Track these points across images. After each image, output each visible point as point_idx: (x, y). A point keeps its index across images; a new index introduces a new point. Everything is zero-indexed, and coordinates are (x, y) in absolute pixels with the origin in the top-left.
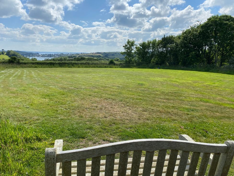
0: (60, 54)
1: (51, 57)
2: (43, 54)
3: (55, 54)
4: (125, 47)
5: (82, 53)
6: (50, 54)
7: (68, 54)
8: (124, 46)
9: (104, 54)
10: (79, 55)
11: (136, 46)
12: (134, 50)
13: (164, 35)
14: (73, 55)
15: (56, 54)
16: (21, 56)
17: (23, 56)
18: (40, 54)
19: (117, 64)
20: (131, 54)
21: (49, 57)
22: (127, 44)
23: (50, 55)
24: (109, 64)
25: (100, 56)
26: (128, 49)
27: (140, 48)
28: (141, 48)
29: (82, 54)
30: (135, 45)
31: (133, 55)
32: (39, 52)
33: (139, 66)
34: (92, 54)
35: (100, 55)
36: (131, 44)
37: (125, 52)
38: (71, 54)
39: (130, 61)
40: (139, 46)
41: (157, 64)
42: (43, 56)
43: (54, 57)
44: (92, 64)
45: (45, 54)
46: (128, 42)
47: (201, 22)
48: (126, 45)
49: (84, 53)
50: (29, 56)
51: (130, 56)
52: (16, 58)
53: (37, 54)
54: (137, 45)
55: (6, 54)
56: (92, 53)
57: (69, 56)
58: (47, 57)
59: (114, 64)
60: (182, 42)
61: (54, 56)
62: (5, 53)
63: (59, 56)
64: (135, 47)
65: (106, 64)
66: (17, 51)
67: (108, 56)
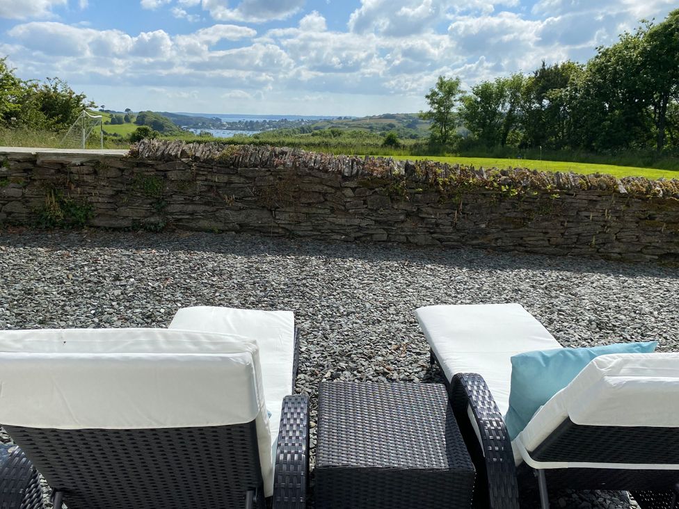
0: (277, 120)
1: (253, 129)
2: (231, 120)
3: (265, 121)
4: (432, 97)
5: (340, 118)
6: (252, 120)
7: (302, 120)
8: (427, 97)
9: (405, 121)
10: (332, 123)
11: (460, 95)
12: (457, 107)
13: (544, 63)
14: (314, 122)
15: (268, 121)
16: (174, 127)
17: (180, 127)
18: (224, 121)
19: (404, 146)
20: (449, 116)
21: (248, 130)
22: (437, 90)
23: (250, 125)
24: (384, 145)
25: (392, 126)
26: (440, 103)
27: (476, 101)
28: (479, 99)
29: (340, 121)
30: (459, 91)
31: (452, 121)
32: (223, 116)
33: (467, 150)
34: (368, 121)
35: (393, 122)
36: (448, 89)
37: (430, 113)
38: (309, 122)
39: (445, 136)
40: (470, 94)
41: (523, 145)
42: (232, 126)
43: (263, 129)
44: (335, 147)
45: (237, 120)
46: (441, 85)
47: (654, 22)
48: (434, 94)
49: (345, 118)
50: (196, 127)
51: (446, 122)
52: (148, 131)
53: (216, 122)
54: (465, 92)
55: (134, 123)
56: (371, 118)
57: (302, 128)
58: (244, 130)
59: (397, 146)
60: (590, 81)
61: (263, 126)
62: (134, 120)
63: (276, 127)
64: (458, 96)
65: (376, 146)
66: (165, 114)
67: (417, 126)
